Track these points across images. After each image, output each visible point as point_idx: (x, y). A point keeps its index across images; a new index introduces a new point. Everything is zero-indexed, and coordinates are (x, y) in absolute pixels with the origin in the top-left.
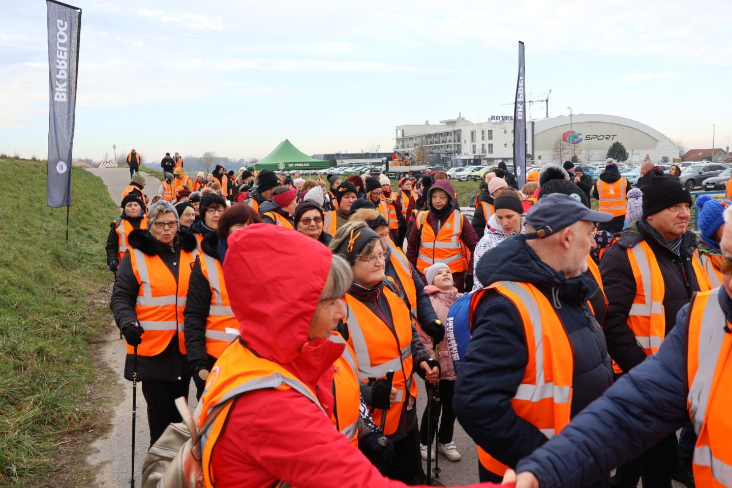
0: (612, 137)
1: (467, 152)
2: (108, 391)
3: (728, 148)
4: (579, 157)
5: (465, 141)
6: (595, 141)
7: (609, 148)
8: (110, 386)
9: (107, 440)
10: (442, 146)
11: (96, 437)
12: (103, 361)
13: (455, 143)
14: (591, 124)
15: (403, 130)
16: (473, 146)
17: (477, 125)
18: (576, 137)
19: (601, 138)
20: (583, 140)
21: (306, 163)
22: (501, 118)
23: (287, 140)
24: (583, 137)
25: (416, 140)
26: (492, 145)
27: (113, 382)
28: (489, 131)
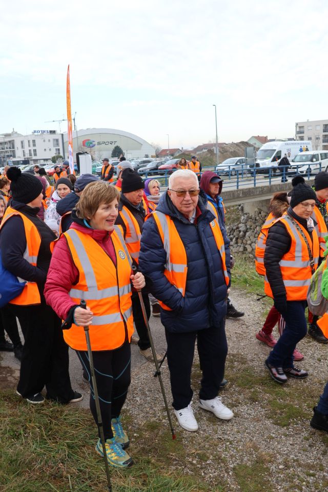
0: (114, 143)
1: (19, 156)
3: (182, 148)
5: (18, 148)
6: (103, 145)
7: (112, 150)
10: (2, 152)
13: (10, 150)
14: (100, 134)
16: (23, 151)
17: (25, 136)
18: (91, 143)
19: (107, 143)
20: (96, 145)
22: (41, 132)
24: (96, 143)
26: (36, 150)
28: (33, 140)
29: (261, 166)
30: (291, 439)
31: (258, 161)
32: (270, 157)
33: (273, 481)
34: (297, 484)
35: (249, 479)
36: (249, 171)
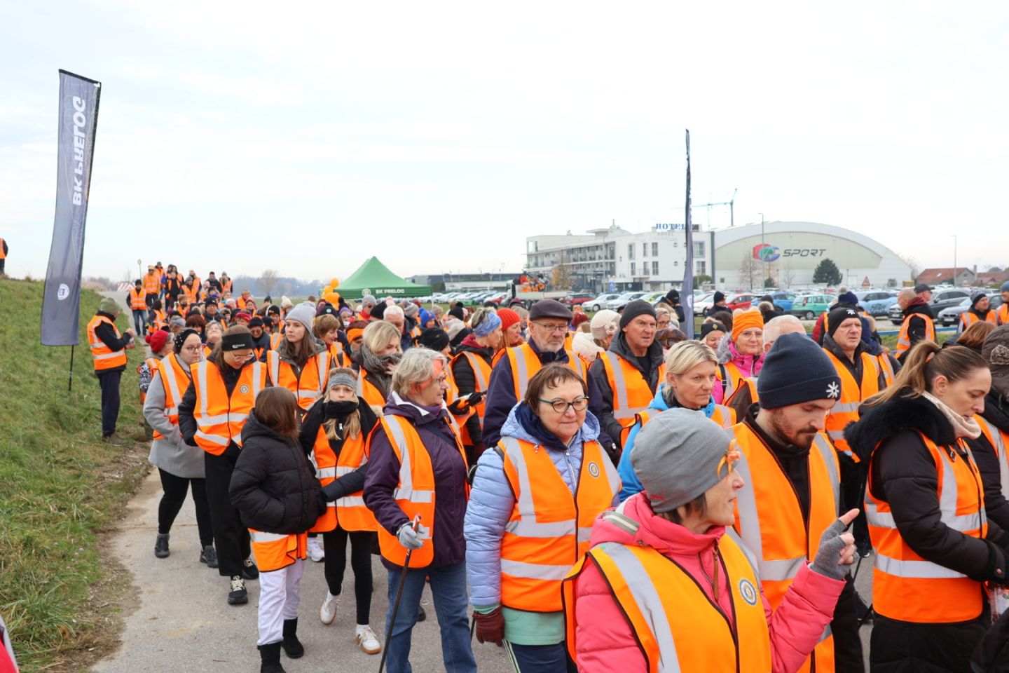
0: (819, 252)
1: (624, 274)
2: (118, 596)
3: (975, 267)
4: (776, 279)
5: (621, 257)
6: (797, 258)
7: (816, 267)
8: (121, 590)
9: (113, 661)
10: (589, 264)
11: (98, 657)
12: (113, 556)
13: (606, 261)
14: (791, 234)
15: (536, 243)
16: (632, 264)
17: (637, 235)
18: (771, 252)
19: (805, 253)
20: (781, 257)
21: (400, 288)
22: (669, 227)
23: (374, 258)
24: (781, 252)
25: (554, 255)
26: (657, 263)
27: (125, 583)
28: (653, 244)
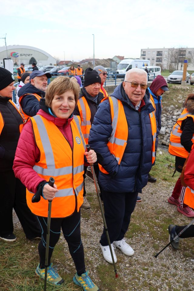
0: (31, 55)
7: (30, 59)
14: (22, 49)
18: (16, 55)
19: (26, 55)
20: (19, 56)
24: (19, 55)
29: (120, 73)
30: (134, 246)
31: (118, 71)
32: (125, 68)
33: (122, 275)
34: (137, 276)
35: (107, 275)
36: (112, 76)
